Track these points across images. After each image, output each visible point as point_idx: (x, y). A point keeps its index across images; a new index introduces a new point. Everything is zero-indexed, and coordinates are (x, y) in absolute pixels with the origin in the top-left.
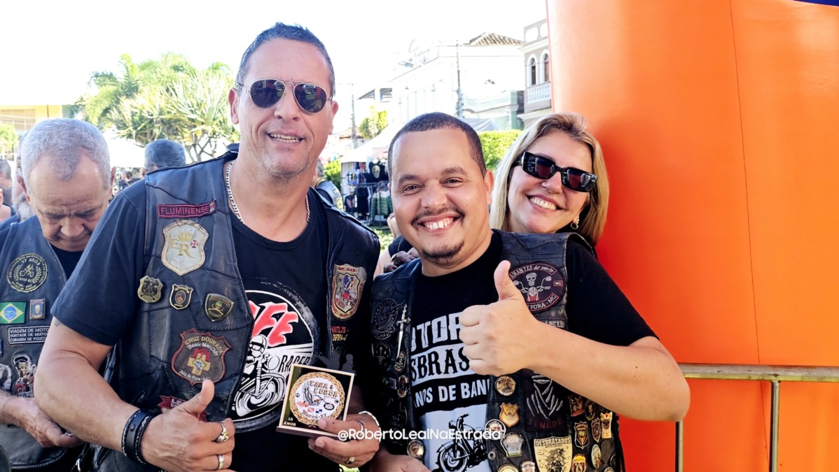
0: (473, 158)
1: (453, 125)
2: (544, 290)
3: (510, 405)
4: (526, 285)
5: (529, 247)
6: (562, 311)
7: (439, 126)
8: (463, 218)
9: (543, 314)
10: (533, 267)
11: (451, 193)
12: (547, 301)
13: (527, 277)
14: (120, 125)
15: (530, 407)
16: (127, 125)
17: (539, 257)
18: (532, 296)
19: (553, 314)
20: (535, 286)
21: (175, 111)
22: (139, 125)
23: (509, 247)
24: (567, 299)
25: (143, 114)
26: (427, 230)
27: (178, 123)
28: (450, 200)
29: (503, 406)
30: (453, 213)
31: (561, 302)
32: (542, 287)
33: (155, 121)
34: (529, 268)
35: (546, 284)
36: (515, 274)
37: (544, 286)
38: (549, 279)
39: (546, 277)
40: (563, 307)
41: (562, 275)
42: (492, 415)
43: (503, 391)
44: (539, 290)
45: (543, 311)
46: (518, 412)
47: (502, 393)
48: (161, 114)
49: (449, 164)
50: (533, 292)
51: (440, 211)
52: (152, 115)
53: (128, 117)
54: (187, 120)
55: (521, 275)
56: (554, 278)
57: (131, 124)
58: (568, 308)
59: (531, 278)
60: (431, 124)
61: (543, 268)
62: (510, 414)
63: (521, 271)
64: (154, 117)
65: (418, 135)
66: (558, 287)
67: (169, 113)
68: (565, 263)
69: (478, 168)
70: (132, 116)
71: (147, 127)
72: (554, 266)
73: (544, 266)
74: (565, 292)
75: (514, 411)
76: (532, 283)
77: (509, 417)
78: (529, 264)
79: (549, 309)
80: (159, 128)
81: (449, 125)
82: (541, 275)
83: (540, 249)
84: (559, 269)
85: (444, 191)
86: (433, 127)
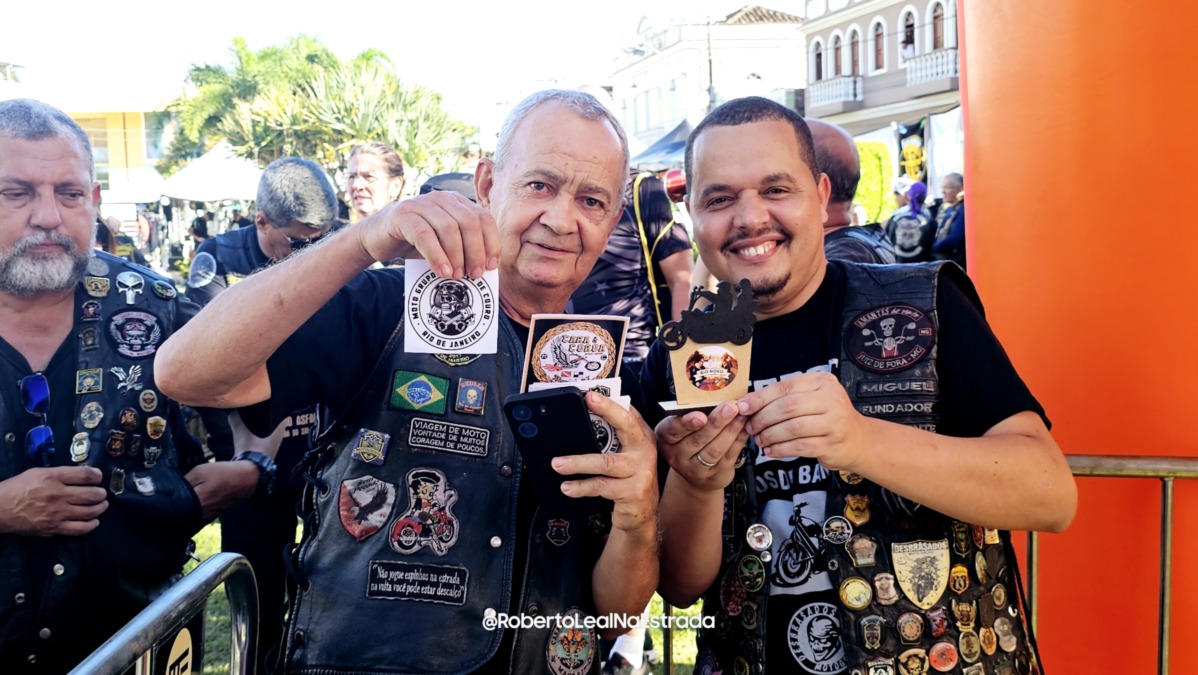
0: (804, 160)
1: (776, 115)
2: (906, 342)
3: (858, 497)
4: (881, 334)
5: (885, 283)
6: (931, 368)
7: (757, 117)
8: (790, 243)
9: (904, 373)
10: (890, 310)
11: (775, 208)
12: (909, 356)
13: (882, 324)
14: (235, 139)
15: (886, 499)
16: (246, 139)
17: (898, 296)
18: (889, 349)
19: (917, 372)
20: (893, 336)
21: (313, 119)
22: (263, 140)
23: (856, 284)
24: (938, 352)
25: (268, 124)
26: (743, 259)
27: (319, 136)
28: (774, 216)
29: (849, 498)
30: (777, 235)
31: (929, 356)
32: (902, 337)
33: (285, 133)
34: (885, 312)
35: (908, 333)
36: (865, 320)
37: (905, 336)
38: (912, 326)
39: (908, 323)
40: (933, 362)
41: (930, 320)
42: (834, 509)
43: (849, 478)
44: (898, 342)
45: (902, 369)
46: (870, 506)
47: (846, 481)
48: (293, 124)
49: (772, 168)
50: (890, 345)
51: (760, 232)
52: (281, 125)
53: (247, 127)
54: (331, 132)
55: (874, 321)
56: (920, 325)
57: (251, 137)
58: (939, 363)
59: (888, 325)
60: (746, 115)
61: (904, 311)
62: (858, 509)
63: (873, 316)
64: (285, 127)
65: (727, 131)
66: (924, 336)
67: (305, 121)
68: (935, 305)
69: (810, 172)
70: (254, 126)
71: (275, 142)
72: (920, 309)
73: (906, 309)
74: (934, 343)
75: (863, 506)
76: (888, 332)
77: (856, 513)
78: (885, 306)
79: (911, 367)
80: (291, 143)
81: (770, 116)
82: (901, 321)
83: (900, 285)
84: (926, 313)
85: (766, 206)
86: (749, 119)
